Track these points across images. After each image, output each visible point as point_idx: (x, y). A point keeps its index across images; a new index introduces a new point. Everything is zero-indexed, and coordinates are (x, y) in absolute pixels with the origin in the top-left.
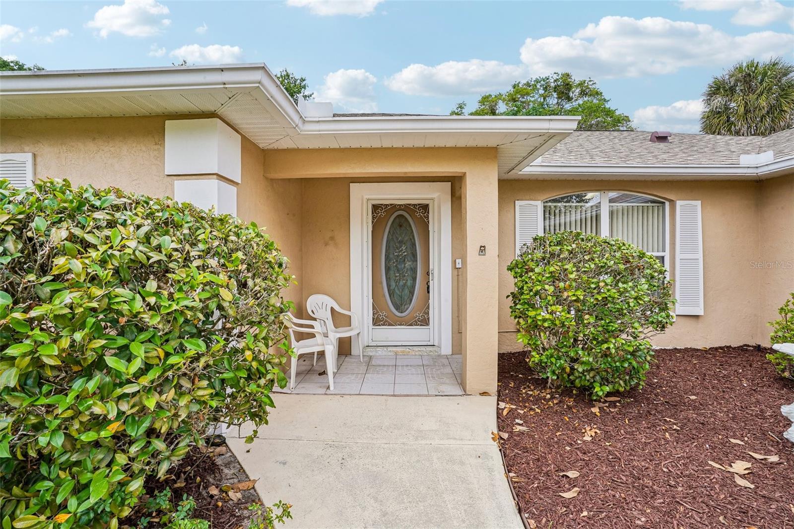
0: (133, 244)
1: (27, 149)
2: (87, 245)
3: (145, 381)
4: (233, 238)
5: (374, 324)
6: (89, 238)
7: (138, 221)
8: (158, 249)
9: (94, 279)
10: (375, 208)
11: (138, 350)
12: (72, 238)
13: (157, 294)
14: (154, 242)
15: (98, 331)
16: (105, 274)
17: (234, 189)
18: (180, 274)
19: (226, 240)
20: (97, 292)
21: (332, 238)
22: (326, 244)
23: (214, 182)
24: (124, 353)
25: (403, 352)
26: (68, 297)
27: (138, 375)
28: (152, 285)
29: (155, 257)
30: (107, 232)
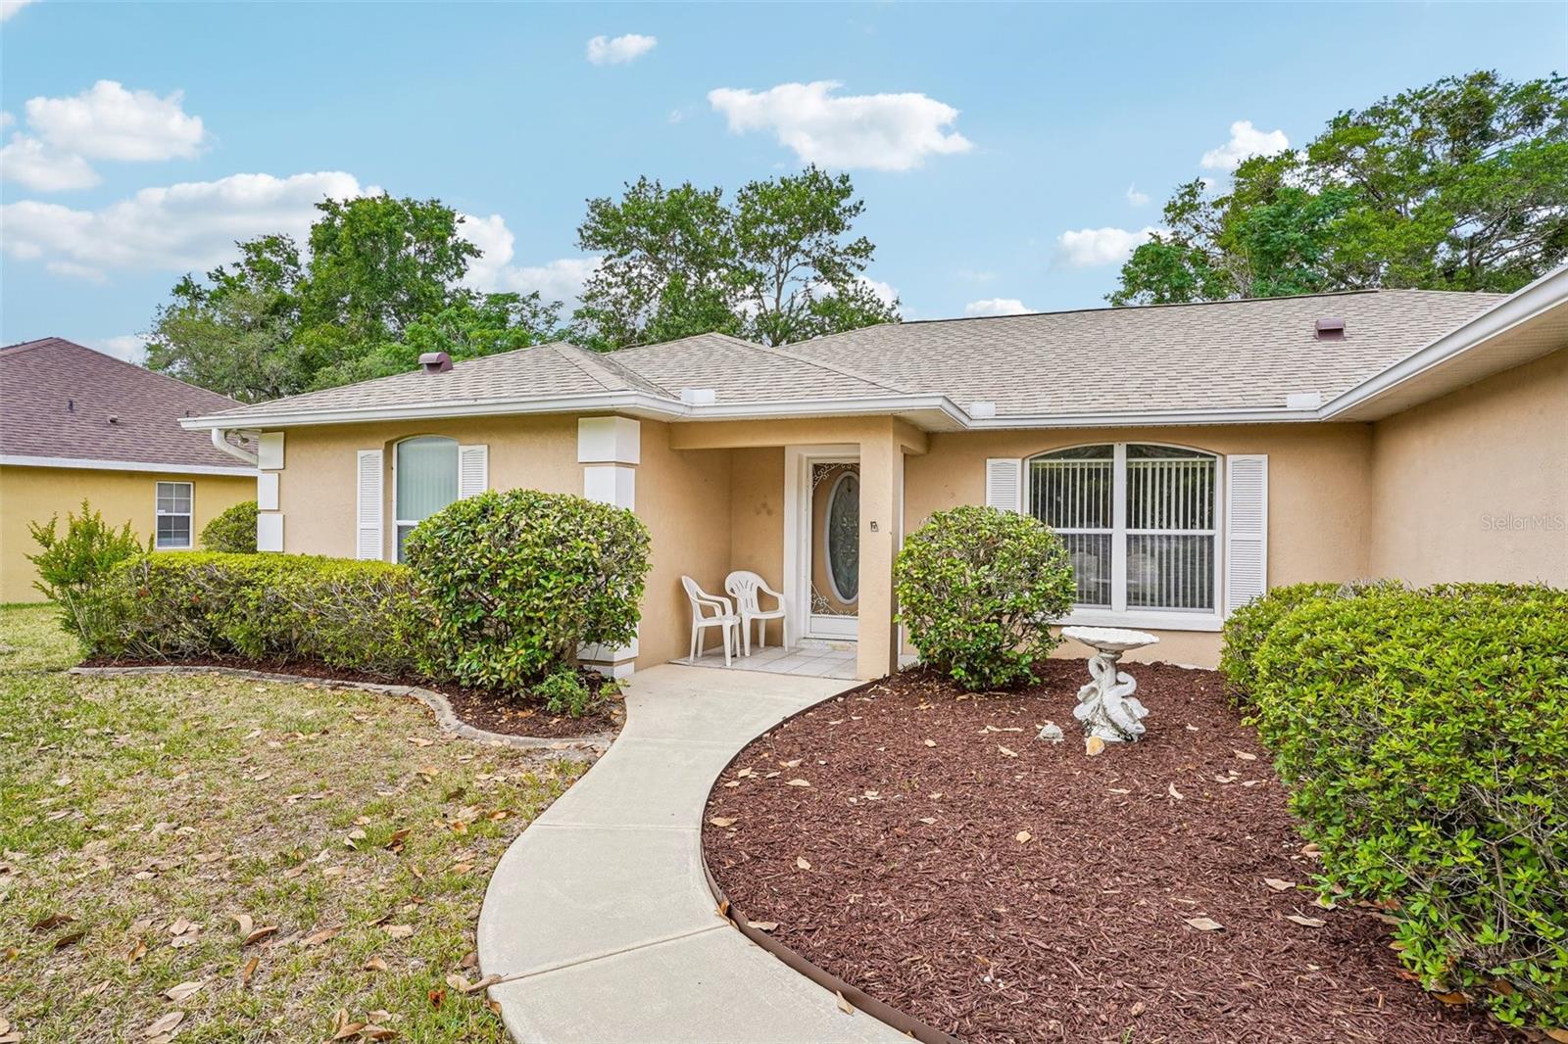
0: (552, 527)
1: (484, 441)
2: (532, 527)
3: (555, 592)
4: (606, 522)
5: (813, 611)
6: (534, 525)
7: (555, 513)
8: (563, 529)
9: (536, 544)
10: (817, 468)
11: (552, 577)
12: (527, 524)
13: (561, 552)
14: (562, 526)
15: (537, 568)
16: (541, 542)
17: (633, 471)
18: (573, 543)
19: (601, 524)
20: (538, 550)
21: (765, 505)
22: (758, 513)
23: (613, 469)
24: (547, 578)
25: (842, 646)
26: (527, 551)
27: (552, 589)
28: (559, 548)
29: (562, 534)
30: (541, 521)
